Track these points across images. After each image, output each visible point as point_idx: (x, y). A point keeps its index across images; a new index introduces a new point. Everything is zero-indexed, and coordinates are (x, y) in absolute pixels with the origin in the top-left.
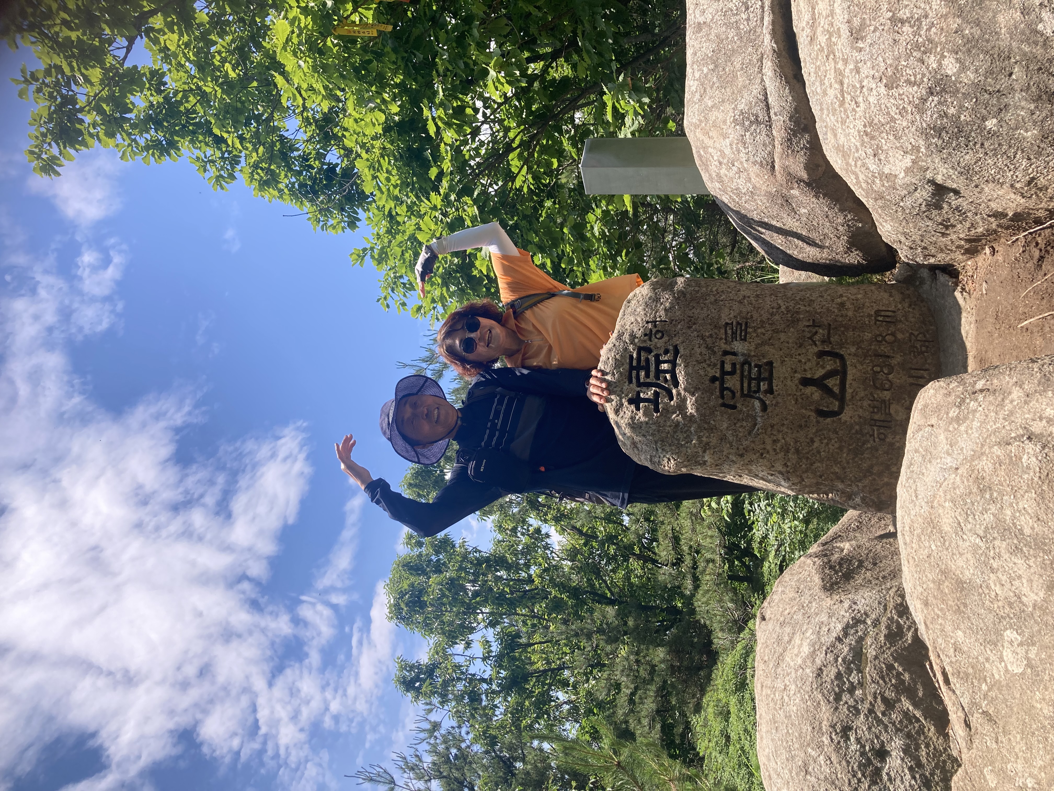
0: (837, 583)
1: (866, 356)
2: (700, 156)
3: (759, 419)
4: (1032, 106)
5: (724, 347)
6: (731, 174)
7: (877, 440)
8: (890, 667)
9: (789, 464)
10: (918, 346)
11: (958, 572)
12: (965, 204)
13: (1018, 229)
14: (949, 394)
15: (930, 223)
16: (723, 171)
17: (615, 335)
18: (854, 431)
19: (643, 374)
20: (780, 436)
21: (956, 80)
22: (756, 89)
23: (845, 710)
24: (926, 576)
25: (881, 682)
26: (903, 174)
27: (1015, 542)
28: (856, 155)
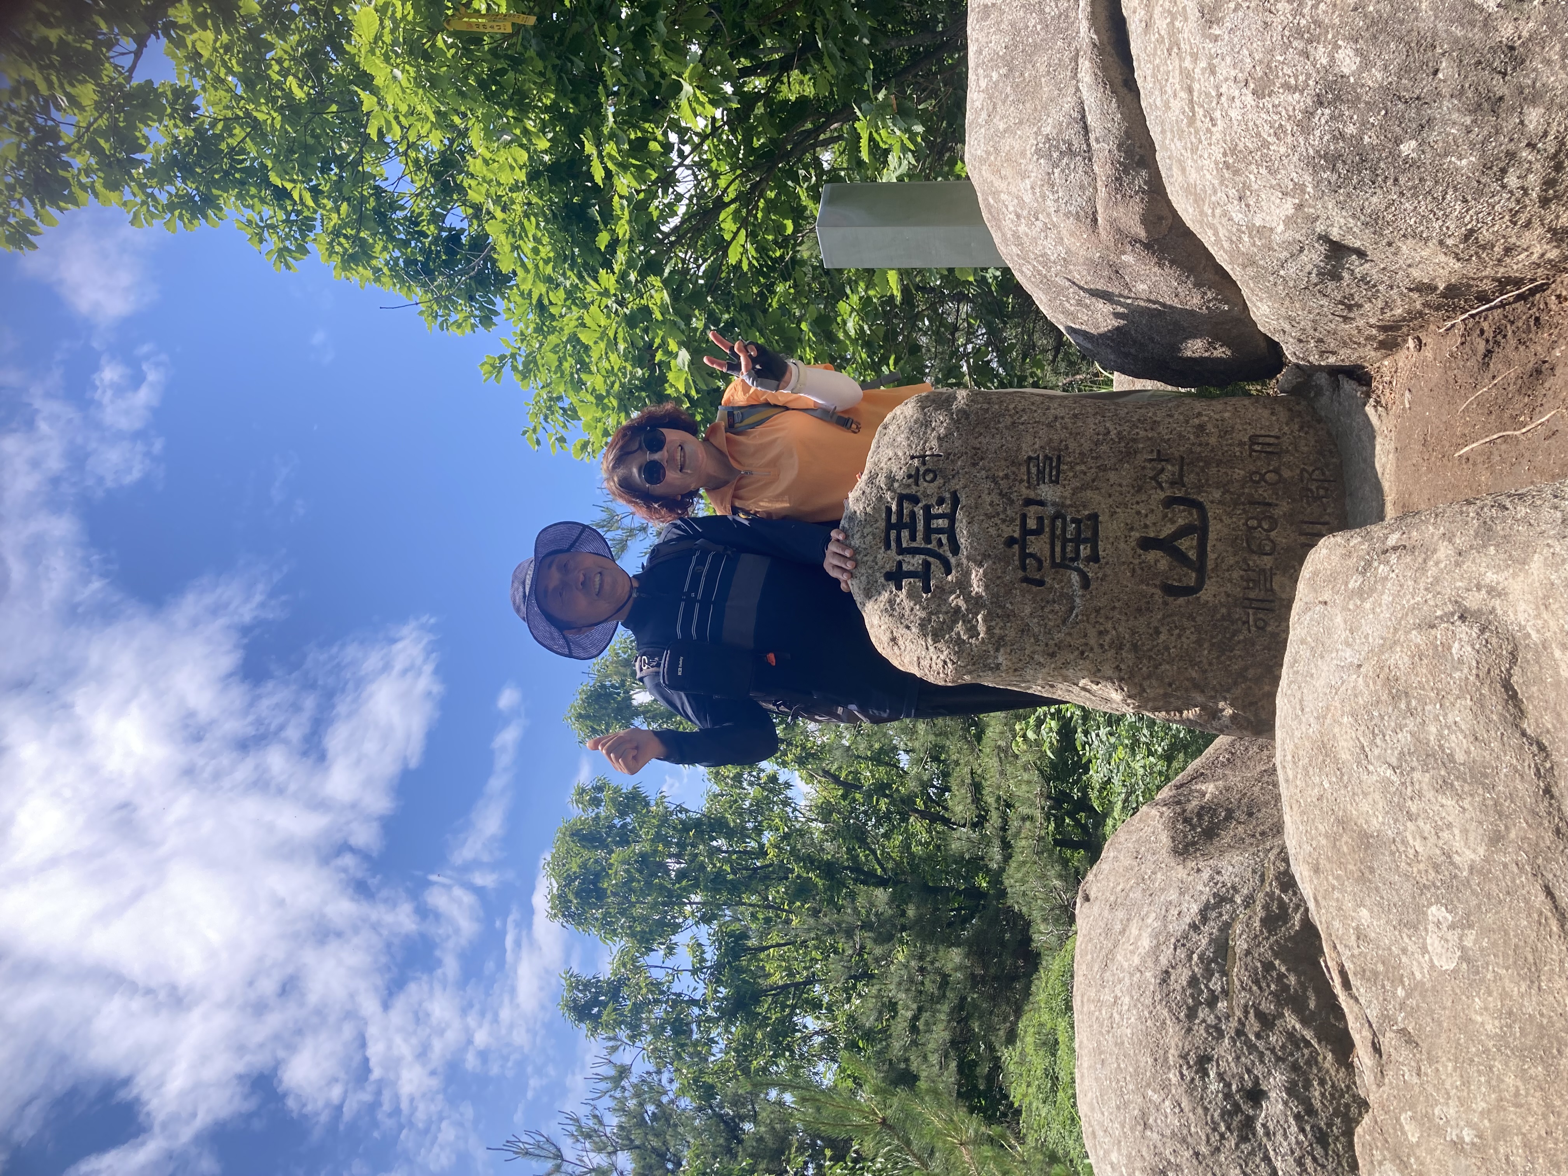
0: (1194, 844)
1: (1236, 504)
2: (988, 206)
3: (1078, 600)
4: (1468, 120)
5: (1025, 491)
6: (1034, 233)
7: (1253, 629)
8: (1268, 967)
9: (1123, 666)
10: (1313, 488)
11: (1361, 821)
12: (1374, 271)
13: (1454, 310)
14: (1349, 555)
15: (1324, 302)
16: (1022, 229)
17: (865, 477)
18: (1218, 616)
19: (905, 534)
20: (1109, 625)
21: (1356, 83)
22: (1068, 103)
23: (1202, 1031)
24: (1316, 828)
25: (1255, 988)
26: (1281, 228)
27: (1443, 773)
28: (1213, 198)
